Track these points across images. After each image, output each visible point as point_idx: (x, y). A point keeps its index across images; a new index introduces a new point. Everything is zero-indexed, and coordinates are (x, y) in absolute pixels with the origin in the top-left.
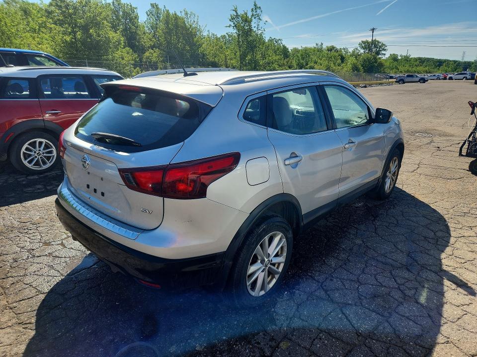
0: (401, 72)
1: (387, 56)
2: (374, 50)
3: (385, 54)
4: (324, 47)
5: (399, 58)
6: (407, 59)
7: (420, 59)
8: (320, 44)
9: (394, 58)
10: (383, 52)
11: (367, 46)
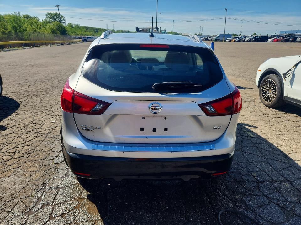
0: (78, 35)
1: (67, 24)
2: (57, 19)
3: (65, 23)
4: (21, 15)
5: (74, 26)
6: (78, 27)
7: (86, 27)
8: (17, 12)
9: (71, 26)
10: (64, 21)
11: (52, 16)
